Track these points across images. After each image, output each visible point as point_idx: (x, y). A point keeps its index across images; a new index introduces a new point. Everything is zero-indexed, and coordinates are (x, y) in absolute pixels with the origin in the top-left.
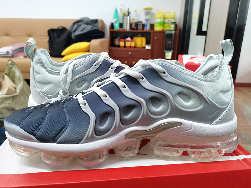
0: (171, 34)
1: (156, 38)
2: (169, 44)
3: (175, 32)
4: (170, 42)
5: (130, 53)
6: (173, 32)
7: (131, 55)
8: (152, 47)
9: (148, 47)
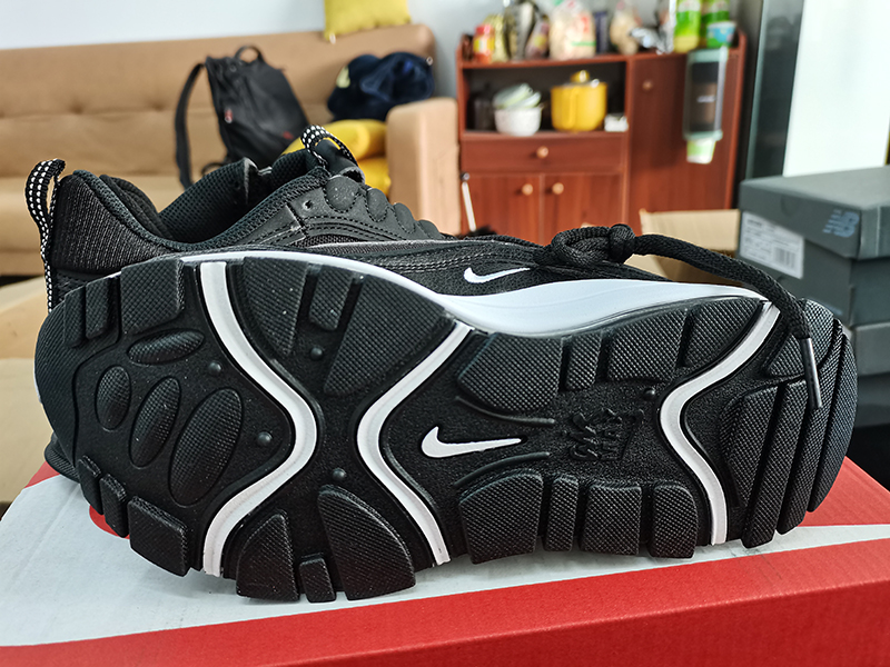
0: (713, 66)
1: (648, 85)
2: (704, 105)
3: (730, 57)
4: (709, 99)
5: (543, 152)
6: (721, 56)
8: (633, 125)
9: (618, 125)
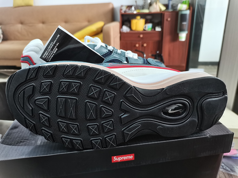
1: (169, 19)
5: (141, 36)
6: (188, 12)
7: (142, 38)
9: (158, 29)
